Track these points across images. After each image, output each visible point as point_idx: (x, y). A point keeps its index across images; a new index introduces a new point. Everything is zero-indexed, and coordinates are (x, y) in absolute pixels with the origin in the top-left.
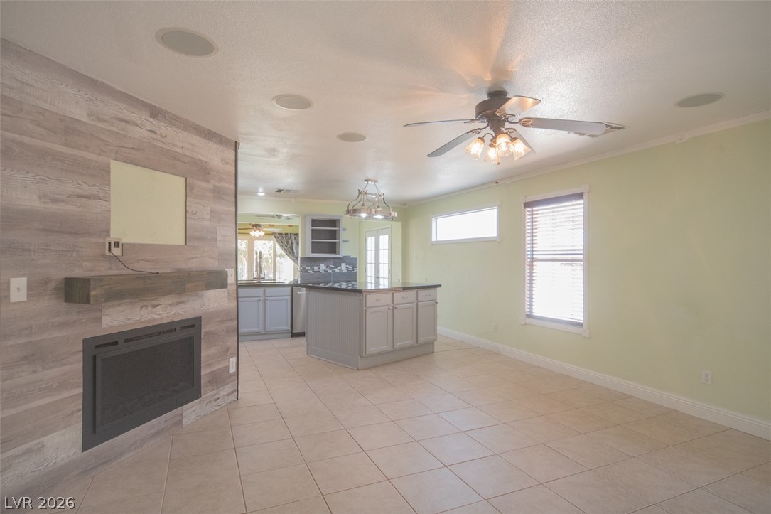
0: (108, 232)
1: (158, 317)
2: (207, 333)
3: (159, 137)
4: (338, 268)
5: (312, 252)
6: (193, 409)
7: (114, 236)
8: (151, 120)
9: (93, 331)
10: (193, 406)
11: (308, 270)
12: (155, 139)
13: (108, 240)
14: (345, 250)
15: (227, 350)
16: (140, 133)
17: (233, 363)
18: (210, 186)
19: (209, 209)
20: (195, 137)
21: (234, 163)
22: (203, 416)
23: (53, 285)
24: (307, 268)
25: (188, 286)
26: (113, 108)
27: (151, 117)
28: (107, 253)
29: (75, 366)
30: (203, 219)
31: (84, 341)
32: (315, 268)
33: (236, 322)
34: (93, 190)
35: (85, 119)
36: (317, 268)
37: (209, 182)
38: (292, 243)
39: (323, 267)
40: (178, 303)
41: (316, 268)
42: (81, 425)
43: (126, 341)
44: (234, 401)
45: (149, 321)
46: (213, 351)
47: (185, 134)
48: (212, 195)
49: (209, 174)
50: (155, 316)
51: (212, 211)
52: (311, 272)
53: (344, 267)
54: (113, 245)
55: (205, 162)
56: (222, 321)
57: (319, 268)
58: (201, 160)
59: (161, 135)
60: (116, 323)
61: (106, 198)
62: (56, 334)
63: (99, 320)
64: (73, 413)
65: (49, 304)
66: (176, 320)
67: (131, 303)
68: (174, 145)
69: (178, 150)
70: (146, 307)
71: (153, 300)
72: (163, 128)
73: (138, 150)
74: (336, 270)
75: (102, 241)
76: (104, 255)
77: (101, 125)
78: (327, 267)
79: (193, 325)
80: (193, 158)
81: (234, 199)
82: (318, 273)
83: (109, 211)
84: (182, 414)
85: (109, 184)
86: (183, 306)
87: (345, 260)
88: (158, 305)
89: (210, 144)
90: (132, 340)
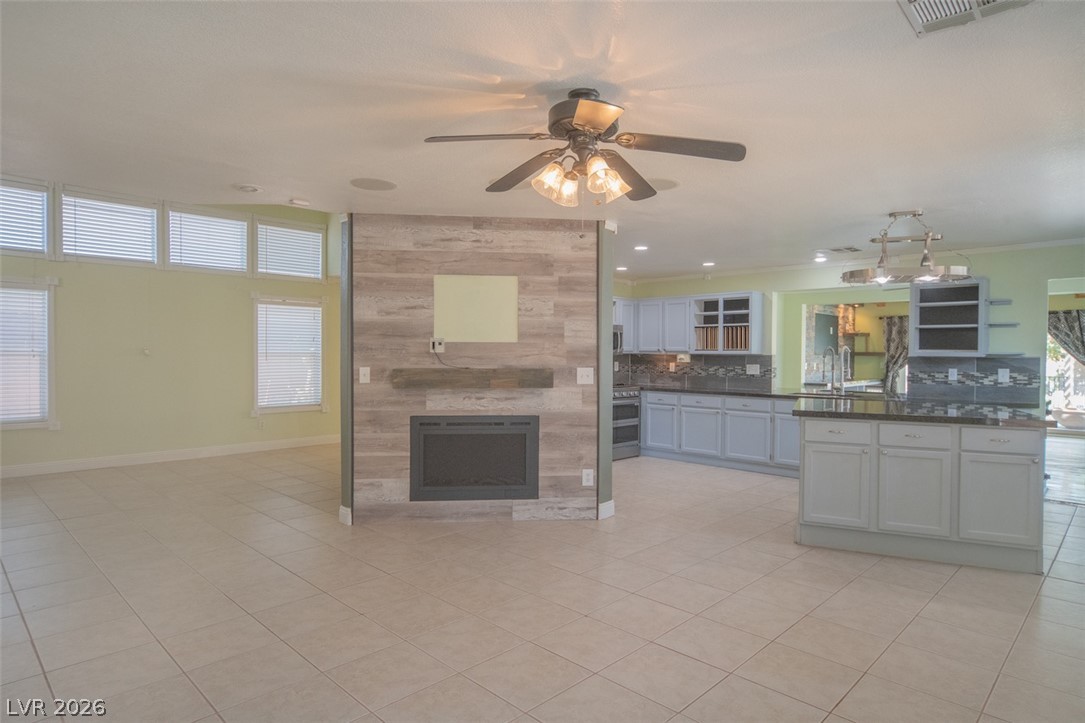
0: (431, 334)
1: (483, 408)
2: (548, 435)
3: (483, 244)
4: (991, 378)
5: (920, 348)
6: (527, 507)
7: (437, 337)
8: (474, 231)
9: (419, 412)
10: (526, 505)
11: (922, 379)
12: (479, 247)
13: (432, 340)
14: (992, 343)
15: (580, 459)
16: (466, 245)
17: (588, 475)
18: (555, 278)
19: (551, 304)
20: (530, 232)
21: (595, 247)
22: (541, 520)
23: (388, 373)
24: (922, 375)
25: (492, 381)
26: (434, 233)
27: (474, 228)
28: (431, 351)
29: (405, 435)
30: (542, 315)
31: (412, 418)
32: (937, 375)
33: (595, 430)
34: (419, 302)
35: (412, 249)
36: (942, 376)
37: (551, 274)
38: (1081, 329)
39: (953, 375)
40: (507, 399)
41: (940, 376)
42: (409, 480)
43: (449, 424)
44: (591, 519)
45: (473, 411)
46: (556, 455)
47: (517, 232)
48: (555, 288)
49: (552, 266)
50: (479, 408)
51: (555, 305)
52: (929, 382)
53: (1004, 376)
54: (437, 344)
55: (546, 255)
56: (571, 425)
57: (947, 376)
58: (540, 255)
59: (486, 242)
60: (438, 408)
61: (430, 306)
62: (390, 409)
63: (424, 403)
64: (402, 470)
65: (384, 386)
66: (503, 414)
67: (453, 393)
68: (502, 247)
69: (507, 251)
70: (470, 398)
71: (477, 392)
72: (487, 234)
73: (461, 260)
74: (986, 382)
75: (425, 341)
76: (428, 353)
77: (425, 249)
78: (966, 375)
79: (531, 423)
80: (528, 254)
81: (595, 288)
82: (943, 386)
83: (432, 316)
84: (511, 508)
85: (433, 295)
86: (513, 402)
87: (992, 363)
88: (483, 398)
89: (553, 234)
90: (454, 424)
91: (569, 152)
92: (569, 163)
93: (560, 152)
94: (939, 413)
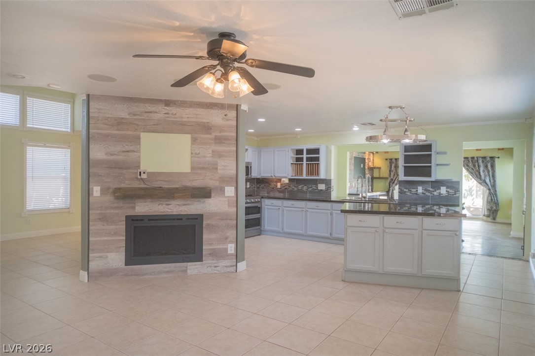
0: (139, 167)
1: (169, 210)
2: (208, 225)
3: (171, 115)
4: (438, 191)
5: (405, 176)
6: (196, 267)
7: (142, 169)
8: (165, 108)
9: (131, 213)
10: (195, 265)
11: (405, 192)
12: (168, 117)
13: (139, 171)
14: (438, 174)
15: (227, 238)
16: (161, 116)
17: (231, 247)
18: (213, 136)
19: (210, 151)
20: (198, 110)
21: (236, 119)
22: (204, 274)
23: (111, 190)
24: (405, 190)
25: (176, 195)
26: (141, 108)
27: (165, 106)
28: (139, 177)
29: (122, 227)
30: (205, 157)
31: (126, 216)
32: (412, 190)
33: (235, 222)
34: (132, 148)
35: (127, 117)
36: (415, 190)
37: (211, 134)
38: (479, 167)
39: (420, 190)
40: (184, 205)
41: (414, 190)
42: (124, 253)
43: (149, 220)
44: (233, 272)
45: (164, 212)
46: (213, 236)
47: (191, 109)
48: (213, 142)
49: (211, 129)
50: (168, 210)
51: (213, 151)
52: (409, 194)
53: (443, 190)
54: (142, 173)
55: (208, 123)
56: (222, 219)
57: (417, 191)
58: (204, 122)
59: (172, 114)
60: (143, 211)
61: (138, 151)
62: (113, 211)
63: (134, 208)
64: (120, 247)
65: (109, 198)
66: (182, 213)
67: (152, 202)
68: (182, 117)
69: (184, 120)
70: (162, 204)
71: (166, 201)
72: (173, 110)
73: (157, 125)
74: (435, 193)
75: (135, 171)
76: (137, 178)
77: (135, 117)
78: (426, 190)
79: (199, 218)
80: (196, 122)
81: (235, 142)
82: (415, 196)
83: (140, 157)
84: (187, 267)
85: (140, 145)
86: (188, 206)
87: (438, 184)
88: (170, 205)
89: (212, 111)
90: (153, 220)
91: (219, 67)
92: (219, 74)
93: (214, 67)
94: (413, 209)
